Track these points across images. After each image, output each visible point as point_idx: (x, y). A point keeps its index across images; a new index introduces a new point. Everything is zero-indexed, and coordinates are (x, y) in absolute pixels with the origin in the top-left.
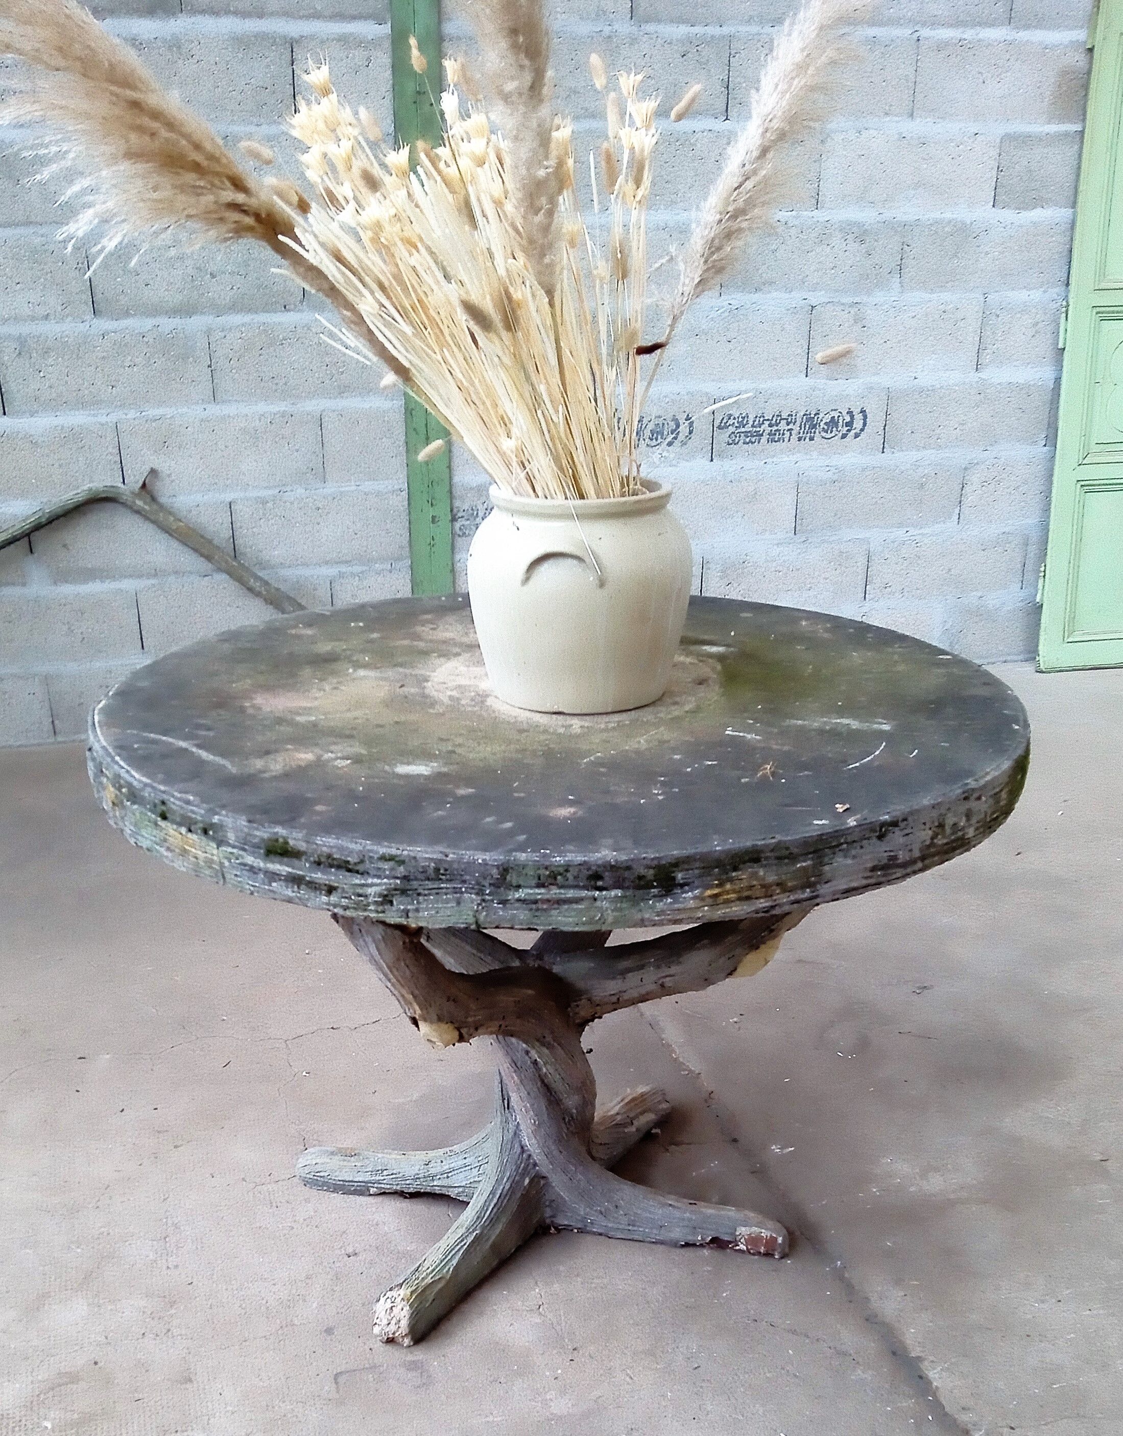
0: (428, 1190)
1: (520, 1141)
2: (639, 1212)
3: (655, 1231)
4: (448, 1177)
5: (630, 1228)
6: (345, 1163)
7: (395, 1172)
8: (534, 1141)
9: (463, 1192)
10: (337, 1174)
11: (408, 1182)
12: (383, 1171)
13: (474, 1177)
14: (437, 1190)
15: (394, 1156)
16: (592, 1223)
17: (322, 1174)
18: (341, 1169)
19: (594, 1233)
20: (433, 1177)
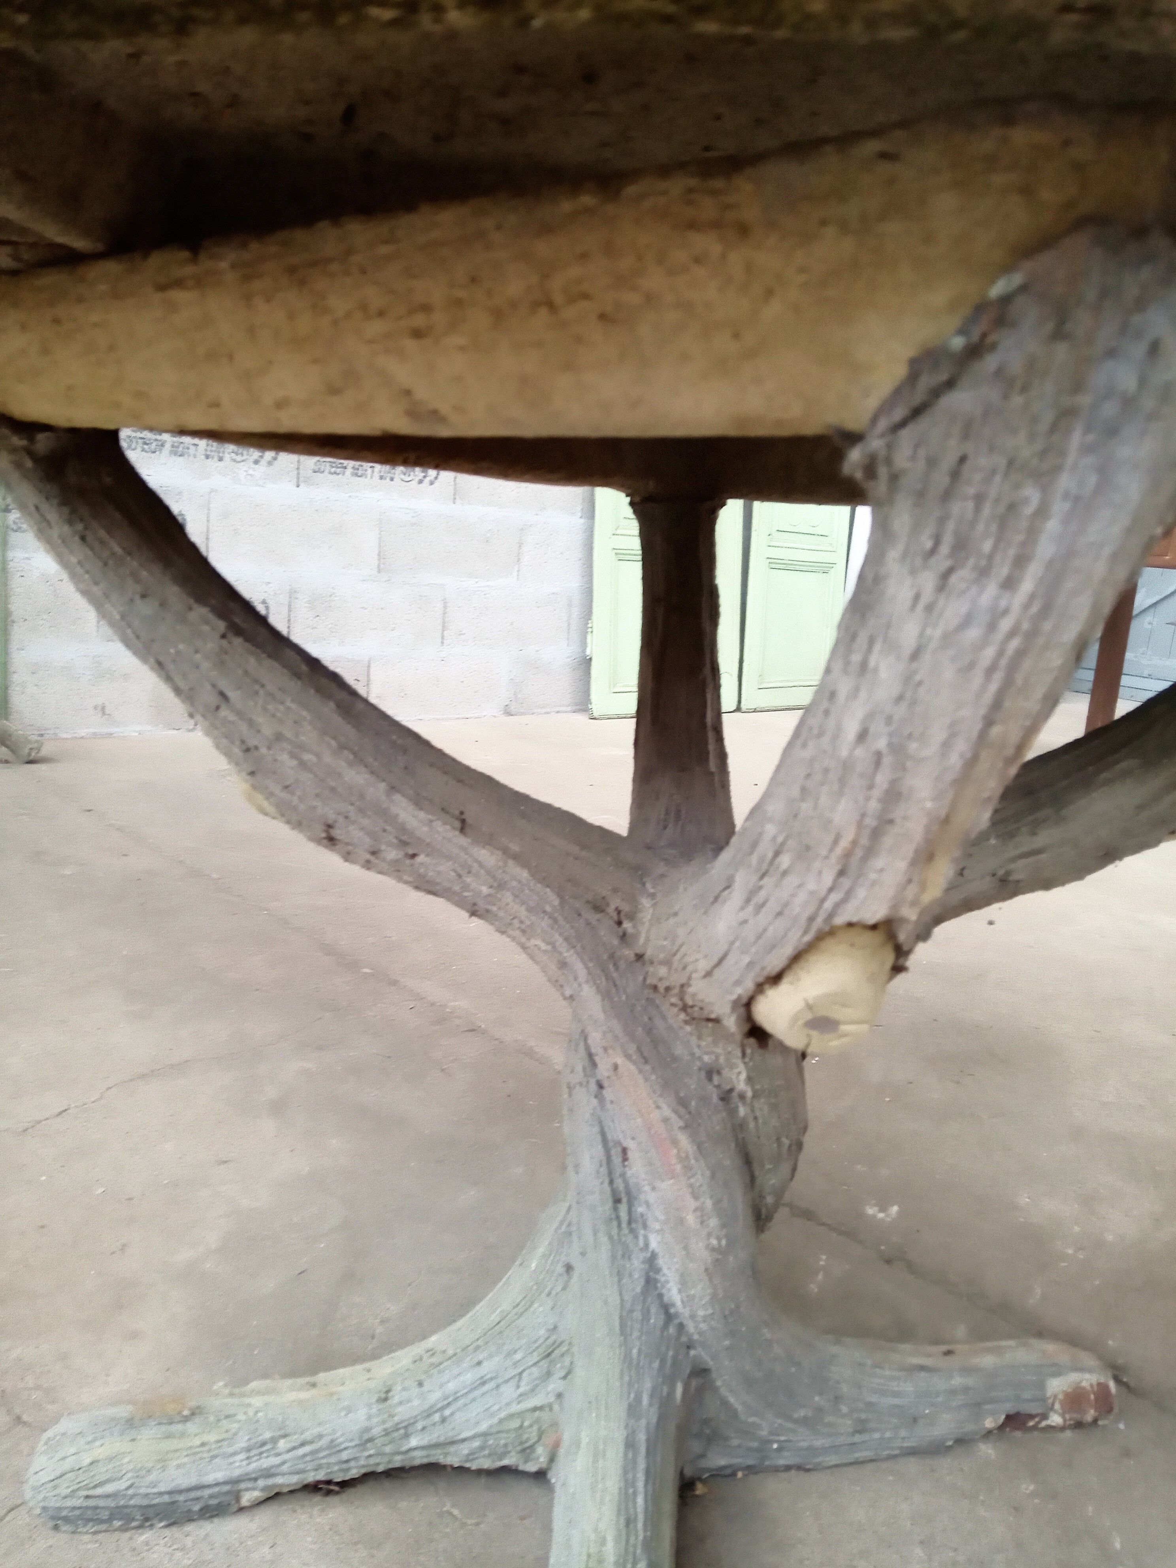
0: (398, 1461)
1: (660, 1296)
2: (874, 1399)
3: (903, 1433)
4: (444, 1420)
5: (857, 1438)
6: (175, 1444)
7: (308, 1436)
8: (701, 1290)
9: (482, 1448)
10: (152, 1477)
11: (345, 1456)
12: (274, 1440)
13: (508, 1404)
14: (419, 1458)
15: (292, 1396)
16: (779, 1450)
17: (109, 1488)
18: (163, 1462)
19: (776, 1470)
20: (406, 1429)
